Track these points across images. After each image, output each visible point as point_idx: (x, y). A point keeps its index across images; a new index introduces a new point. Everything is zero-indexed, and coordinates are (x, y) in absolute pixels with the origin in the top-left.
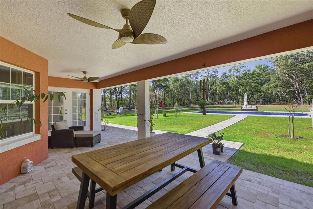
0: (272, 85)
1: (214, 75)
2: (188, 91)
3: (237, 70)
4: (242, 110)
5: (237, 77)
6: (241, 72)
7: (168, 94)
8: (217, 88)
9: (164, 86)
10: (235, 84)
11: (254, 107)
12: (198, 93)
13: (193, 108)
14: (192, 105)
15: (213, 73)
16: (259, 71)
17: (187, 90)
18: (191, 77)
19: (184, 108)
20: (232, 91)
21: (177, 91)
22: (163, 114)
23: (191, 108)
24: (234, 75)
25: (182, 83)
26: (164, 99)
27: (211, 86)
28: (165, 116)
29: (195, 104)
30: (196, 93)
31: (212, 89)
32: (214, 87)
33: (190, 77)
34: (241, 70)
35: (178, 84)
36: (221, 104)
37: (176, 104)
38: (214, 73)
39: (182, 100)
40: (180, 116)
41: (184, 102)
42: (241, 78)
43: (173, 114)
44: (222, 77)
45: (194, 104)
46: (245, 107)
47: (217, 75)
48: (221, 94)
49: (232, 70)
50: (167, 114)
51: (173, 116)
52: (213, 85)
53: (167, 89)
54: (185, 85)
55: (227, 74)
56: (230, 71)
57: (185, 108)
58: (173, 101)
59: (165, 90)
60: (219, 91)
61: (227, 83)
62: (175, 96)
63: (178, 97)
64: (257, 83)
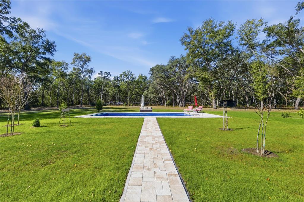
0: (150, 91)
1: (107, 78)
2: (78, 90)
3: (126, 76)
4: (141, 111)
5: (126, 82)
6: (130, 78)
7: (49, 91)
8: (109, 90)
9: (43, 80)
10: (124, 88)
11: (149, 108)
12: (90, 94)
13: (86, 109)
14: (83, 106)
15: (106, 75)
16: (141, 80)
17: (77, 88)
18: (84, 74)
19: (73, 109)
20: (122, 94)
21: (64, 89)
22: (31, 122)
23: (83, 108)
24: (124, 79)
25: (71, 80)
26: (43, 97)
27: (104, 87)
28: (37, 125)
29: (87, 104)
30: (88, 93)
31: (105, 90)
32: (107, 89)
33: (82, 75)
34: (130, 76)
35: (66, 81)
36: (113, 105)
37: (63, 104)
38: (108, 75)
39: (71, 100)
40: (71, 124)
41: (73, 102)
42: (129, 84)
43: (57, 120)
44: (115, 80)
45: (85, 104)
46: (143, 108)
47: (110, 78)
48: (112, 96)
49: (123, 76)
50: (42, 122)
51: (55, 124)
52: (106, 86)
53: (49, 84)
54: (75, 83)
55: (119, 79)
56: (121, 76)
57: (75, 109)
58: (58, 100)
59: (45, 86)
60: (111, 93)
61: (118, 86)
62: (61, 94)
63: (65, 95)
64: (140, 89)
